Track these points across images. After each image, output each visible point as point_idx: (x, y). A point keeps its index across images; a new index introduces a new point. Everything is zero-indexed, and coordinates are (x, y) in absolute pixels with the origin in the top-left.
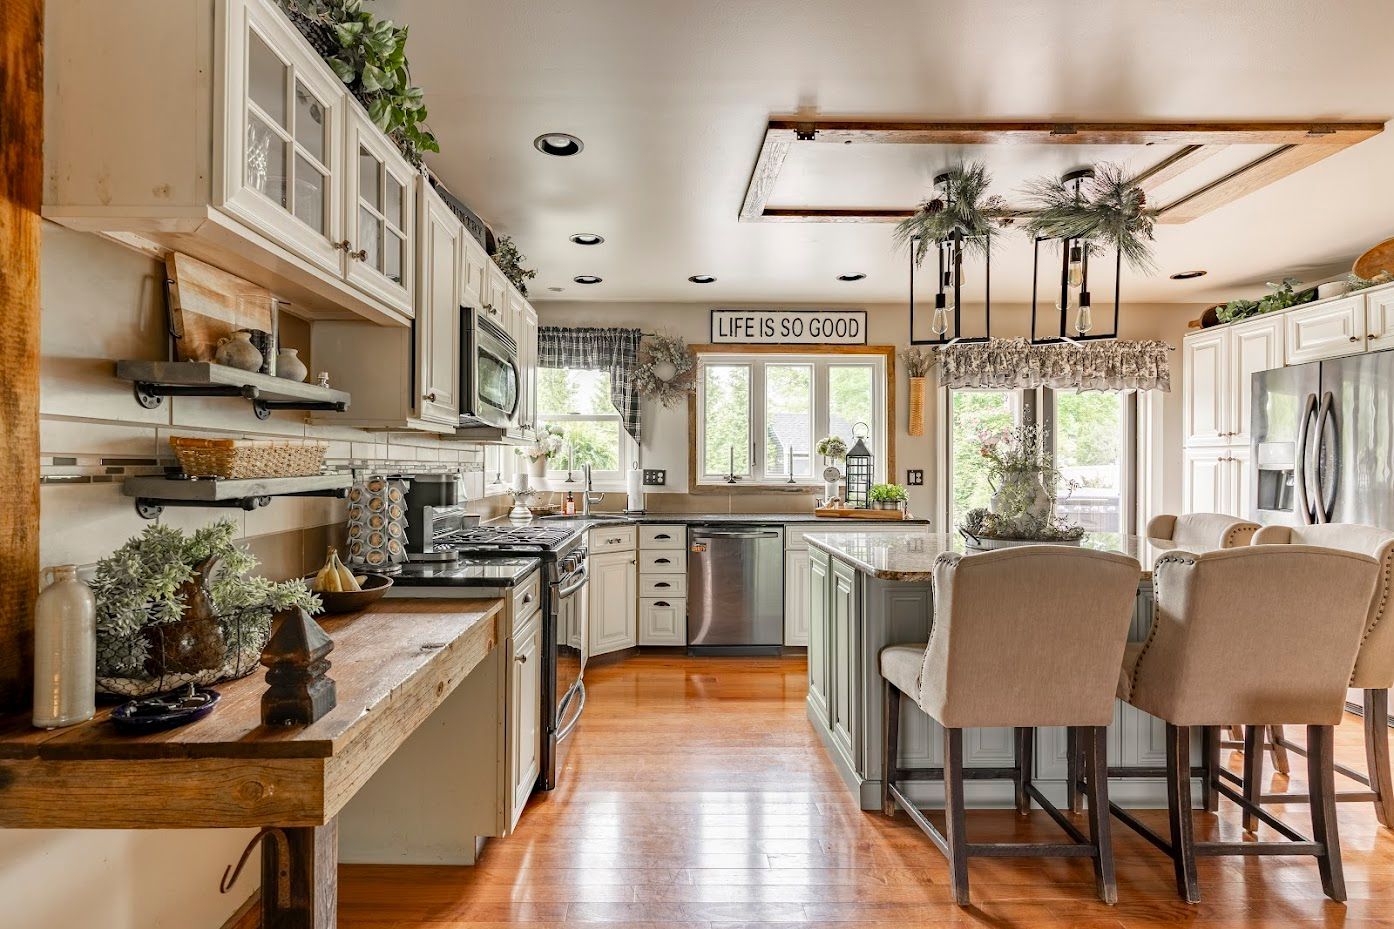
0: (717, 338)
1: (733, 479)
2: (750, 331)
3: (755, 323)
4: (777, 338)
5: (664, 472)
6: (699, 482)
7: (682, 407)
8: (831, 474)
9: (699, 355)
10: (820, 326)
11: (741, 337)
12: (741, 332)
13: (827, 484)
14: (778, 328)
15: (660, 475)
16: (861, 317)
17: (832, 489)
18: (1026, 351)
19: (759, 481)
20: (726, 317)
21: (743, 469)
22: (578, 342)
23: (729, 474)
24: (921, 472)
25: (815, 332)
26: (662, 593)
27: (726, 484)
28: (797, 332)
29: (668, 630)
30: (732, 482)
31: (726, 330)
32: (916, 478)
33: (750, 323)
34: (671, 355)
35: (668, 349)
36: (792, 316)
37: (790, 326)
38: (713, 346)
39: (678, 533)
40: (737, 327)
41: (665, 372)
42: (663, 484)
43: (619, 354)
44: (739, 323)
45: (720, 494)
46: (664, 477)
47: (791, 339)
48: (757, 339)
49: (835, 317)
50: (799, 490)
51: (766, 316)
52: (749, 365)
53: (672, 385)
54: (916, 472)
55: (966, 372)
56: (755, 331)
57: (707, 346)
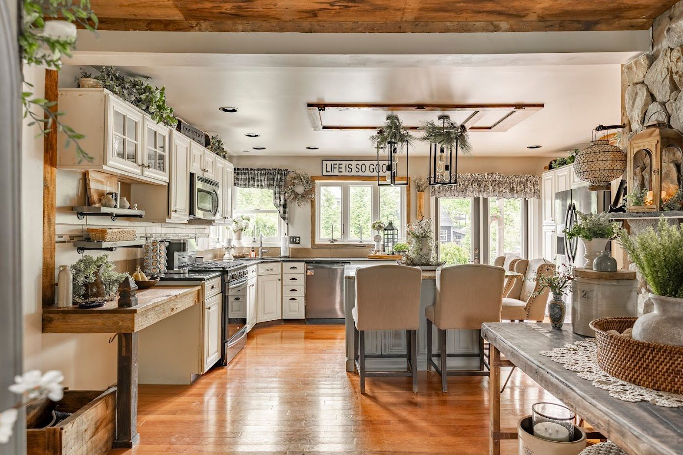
0: (325, 173)
1: (333, 241)
2: (340, 170)
3: (343, 166)
4: (354, 173)
5: (299, 238)
6: (317, 242)
7: (308, 206)
8: (377, 239)
9: (316, 181)
10: (374, 167)
11: (336, 173)
12: (336, 170)
13: (375, 243)
14: (354, 169)
15: (298, 239)
17: (378, 245)
18: (472, 180)
19: (346, 242)
20: (329, 163)
21: (337, 235)
22: (258, 175)
23: (331, 238)
25: (372, 170)
26: (293, 294)
27: (329, 243)
28: (363, 170)
29: (296, 311)
30: (332, 242)
31: (329, 169)
33: (340, 166)
34: (302, 182)
35: (301, 179)
36: (361, 163)
37: (360, 167)
38: (323, 177)
39: (301, 266)
40: (334, 168)
41: (300, 189)
42: (299, 243)
43: (277, 181)
44: (335, 166)
45: (326, 248)
46: (299, 240)
47: (360, 174)
48: (344, 174)
49: (381, 163)
50: (364, 246)
51: (348, 163)
52: (341, 186)
53: (303, 196)
55: (443, 190)
56: (343, 170)
57: (320, 177)
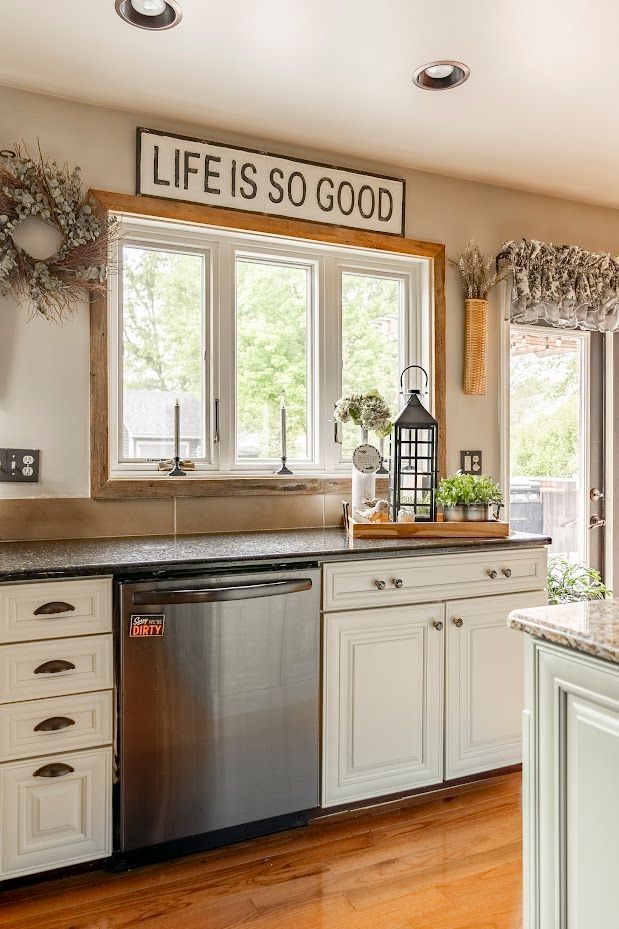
0: (148, 187)
1: (180, 466)
2: (213, 182)
3: (223, 168)
4: (260, 203)
5: (36, 454)
6: (115, 473)
7: (76, 319)
8: (364, 456)
9: (111, 213)
10: (334, 192)
11: (195, 192)
12: (197, 180)
13: (356, 475)
14: (264, 187)
15: (28, 460)
16: (396, 188)
17: (364, 484)
18: (611, 274)
19: (227, 470)
20: (168, 145)
21: (195, 453)
23: (172, 457)
24: (479, 453)
25: (326, 203)
26: (53, 744)
27: (166, 477)
28: (297, 198)
29: (69, 828)
30: (177, 473)
31: (166, 171)
32: (473, 463)
33: (213, 166)
34: (52, 203)
35: (46, 190)
36: (288, 167)
37: (284, 183)
38: (138, 201)
39: (93, 600)
40: (188, 170)
41: (39, 241)
42: (34, 479)
44: (193, 163)
45: (156, 498)
46: (36, 466)
47: (285, 208)
48: (224, 199)
49: (357, 181)
50: (301, 487)
51: (242, 157)
52: (206, 252)
53: (55, 268)
54: (472, 454)
55: (543, 298)
56: (222, 183)
57: (129, 197)
